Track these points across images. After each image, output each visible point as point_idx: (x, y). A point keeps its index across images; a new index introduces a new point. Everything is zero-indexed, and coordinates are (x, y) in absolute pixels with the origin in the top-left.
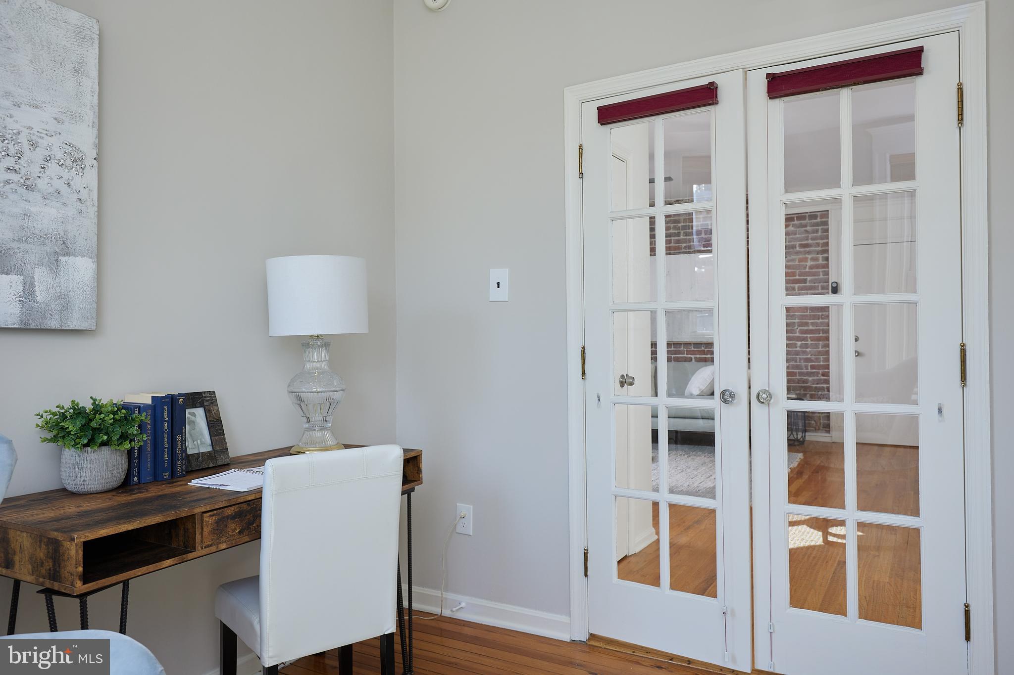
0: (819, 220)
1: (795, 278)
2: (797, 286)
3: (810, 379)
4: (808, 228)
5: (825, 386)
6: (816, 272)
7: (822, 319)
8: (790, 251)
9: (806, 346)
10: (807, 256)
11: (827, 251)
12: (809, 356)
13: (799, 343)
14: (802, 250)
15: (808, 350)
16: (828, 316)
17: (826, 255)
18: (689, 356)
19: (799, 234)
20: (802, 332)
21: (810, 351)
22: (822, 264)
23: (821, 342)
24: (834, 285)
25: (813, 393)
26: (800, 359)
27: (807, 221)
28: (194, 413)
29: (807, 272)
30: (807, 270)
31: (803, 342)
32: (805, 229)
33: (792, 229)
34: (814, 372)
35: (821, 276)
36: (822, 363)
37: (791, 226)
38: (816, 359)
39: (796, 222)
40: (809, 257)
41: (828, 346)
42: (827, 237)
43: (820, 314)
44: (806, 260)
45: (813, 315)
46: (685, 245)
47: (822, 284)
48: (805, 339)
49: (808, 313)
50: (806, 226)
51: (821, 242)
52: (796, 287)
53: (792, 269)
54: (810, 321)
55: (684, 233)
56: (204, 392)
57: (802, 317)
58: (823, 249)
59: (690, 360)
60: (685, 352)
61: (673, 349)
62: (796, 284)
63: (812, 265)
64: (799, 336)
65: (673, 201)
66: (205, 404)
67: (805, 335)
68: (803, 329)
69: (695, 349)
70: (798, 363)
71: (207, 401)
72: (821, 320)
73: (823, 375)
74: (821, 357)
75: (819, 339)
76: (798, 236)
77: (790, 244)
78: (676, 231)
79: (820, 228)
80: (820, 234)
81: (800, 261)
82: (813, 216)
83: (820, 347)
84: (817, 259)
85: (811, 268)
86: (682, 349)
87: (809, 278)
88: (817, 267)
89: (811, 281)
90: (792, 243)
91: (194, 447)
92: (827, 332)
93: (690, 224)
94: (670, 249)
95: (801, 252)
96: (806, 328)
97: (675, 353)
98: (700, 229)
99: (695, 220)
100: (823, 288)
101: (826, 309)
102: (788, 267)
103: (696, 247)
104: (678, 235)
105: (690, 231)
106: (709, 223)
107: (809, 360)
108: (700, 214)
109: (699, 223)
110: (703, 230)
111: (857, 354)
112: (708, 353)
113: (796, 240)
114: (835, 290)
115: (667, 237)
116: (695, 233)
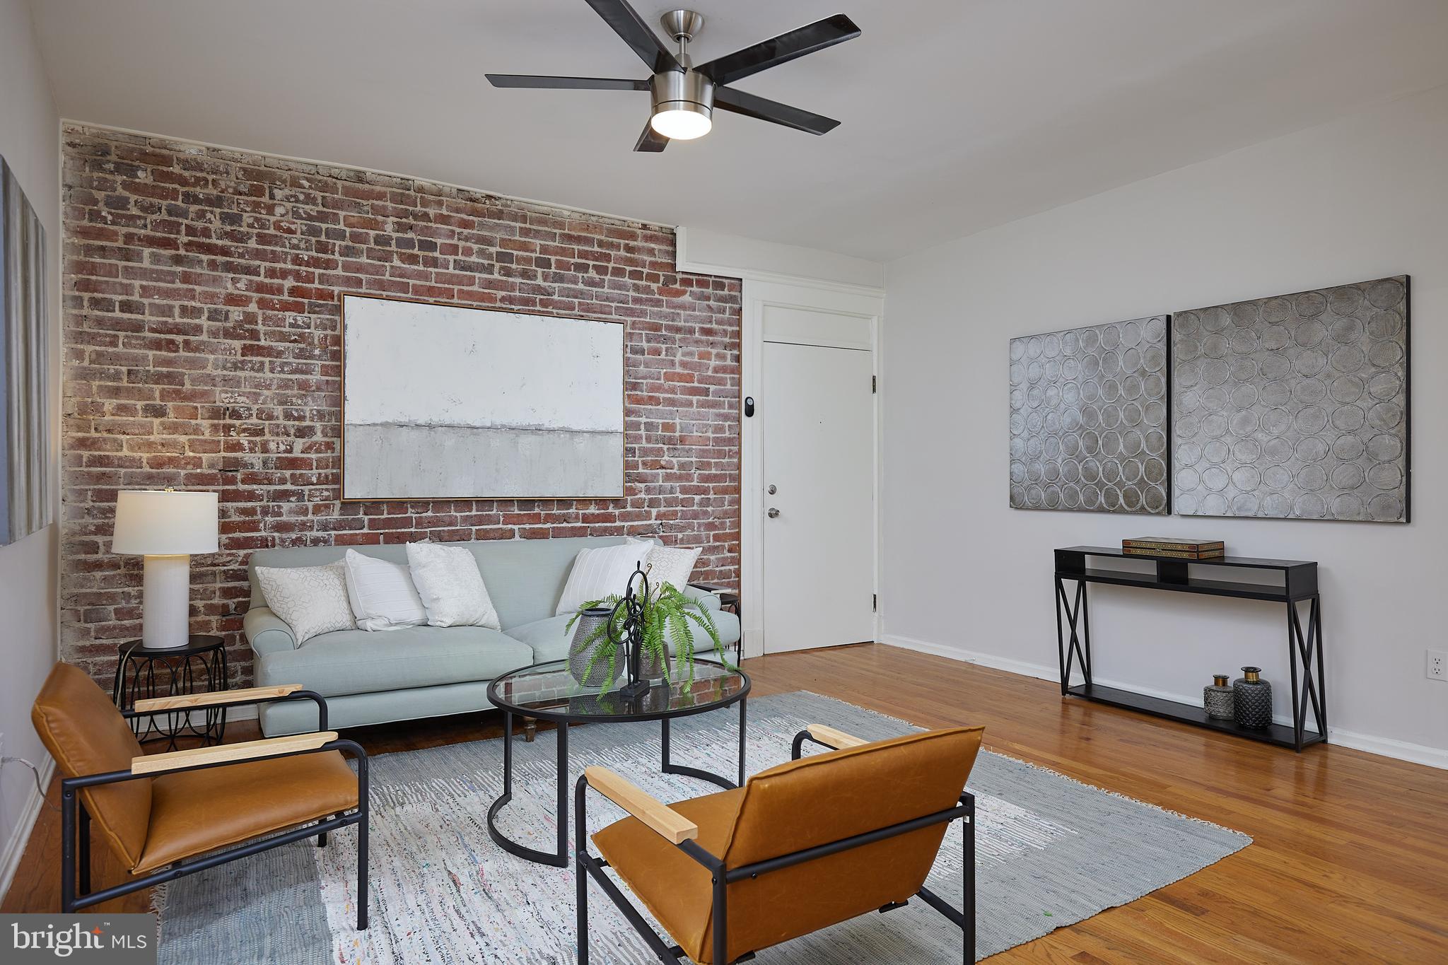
0: (726, 292)
2: (695, 399)
3: (713, 558)
6: (722, 379)
7: (730, 457)
8: (688, 338)
9: (707, 503)
10: (709, 349)
11: (739, 346)
13: (697, 498)
14: (704, 338)
15: (710, 509)
16: (740, 453)
17: (736, 352)
18: (510, 526)
19: (699, 310)
20: (701, 479)
21: (713, 511)
22: (730, 365)
23: (727, 496)
24: (750, 403)
27: (710, 290)
29: (710, 377)
30: (710, 373)
31: (703, 496)
32: (708, 303)
33: (690, 299)
34: (718, 547)
35: (731, 387)
36: (728, 531)
37: (688, 293)
38: (721, 524)
39: (695, 289)
40: (714, 351)
41: (739, 502)
42: (739, 323)
43: (727, 448)
44: (707, 356)
45: (717, 450)
46: (504, 293)
47: (729, 399)
48: (705, 491)
49: (710, 447)
50: (708, 298)
51: (730, 329)
52: (695, 402)
54: (713, 461)
55: (501, 268)
57: (703, 453)
58: (733, 342)
59: (511, 534)
60: (502, 519)
61: (474, 513)
62: (695, 395)
63: (718, 366)
64: (697, 486)
65: (478, 196)
67: (706, 485)
68: (705, 474)
69: (522, 512)
72: (729, 460)
73: (730, 551)
74: (728, 520)
75: (725, 491)
76: (697, 313)
77: (687, 324)
78: (485, 262)
79: (728, 305)
80: (727, 315)
81: (701, 356)
82: (719, 283)
83: (726, 503)
84: (725, 357)
85: (716, 370)
86: (494, 512)
87: (712, 388)
88: (724, 369)
89: (716, 393)
90: (690, 324)
92: (738, 478)
93: (515, 253)
94: (470, 295)
95: (702, 342)
96: (707, 472)
97: (480, 520)
98: (534, 268)
99: (524, 247)
100: (731, 407)
101: (737, 440)
102: (684, 365)
103: (526, 302)
104: (489, 269)
105: (514, 266)
106: (553, 259)
107: (711, 526)
108: (535, 237)
109: (533, 255)
110: (540, 270)
111: (774, 514)
112: (549, 518)
113: (695, 318)
114: (750, 411)
115: (463, 269)
116: (525, 274)
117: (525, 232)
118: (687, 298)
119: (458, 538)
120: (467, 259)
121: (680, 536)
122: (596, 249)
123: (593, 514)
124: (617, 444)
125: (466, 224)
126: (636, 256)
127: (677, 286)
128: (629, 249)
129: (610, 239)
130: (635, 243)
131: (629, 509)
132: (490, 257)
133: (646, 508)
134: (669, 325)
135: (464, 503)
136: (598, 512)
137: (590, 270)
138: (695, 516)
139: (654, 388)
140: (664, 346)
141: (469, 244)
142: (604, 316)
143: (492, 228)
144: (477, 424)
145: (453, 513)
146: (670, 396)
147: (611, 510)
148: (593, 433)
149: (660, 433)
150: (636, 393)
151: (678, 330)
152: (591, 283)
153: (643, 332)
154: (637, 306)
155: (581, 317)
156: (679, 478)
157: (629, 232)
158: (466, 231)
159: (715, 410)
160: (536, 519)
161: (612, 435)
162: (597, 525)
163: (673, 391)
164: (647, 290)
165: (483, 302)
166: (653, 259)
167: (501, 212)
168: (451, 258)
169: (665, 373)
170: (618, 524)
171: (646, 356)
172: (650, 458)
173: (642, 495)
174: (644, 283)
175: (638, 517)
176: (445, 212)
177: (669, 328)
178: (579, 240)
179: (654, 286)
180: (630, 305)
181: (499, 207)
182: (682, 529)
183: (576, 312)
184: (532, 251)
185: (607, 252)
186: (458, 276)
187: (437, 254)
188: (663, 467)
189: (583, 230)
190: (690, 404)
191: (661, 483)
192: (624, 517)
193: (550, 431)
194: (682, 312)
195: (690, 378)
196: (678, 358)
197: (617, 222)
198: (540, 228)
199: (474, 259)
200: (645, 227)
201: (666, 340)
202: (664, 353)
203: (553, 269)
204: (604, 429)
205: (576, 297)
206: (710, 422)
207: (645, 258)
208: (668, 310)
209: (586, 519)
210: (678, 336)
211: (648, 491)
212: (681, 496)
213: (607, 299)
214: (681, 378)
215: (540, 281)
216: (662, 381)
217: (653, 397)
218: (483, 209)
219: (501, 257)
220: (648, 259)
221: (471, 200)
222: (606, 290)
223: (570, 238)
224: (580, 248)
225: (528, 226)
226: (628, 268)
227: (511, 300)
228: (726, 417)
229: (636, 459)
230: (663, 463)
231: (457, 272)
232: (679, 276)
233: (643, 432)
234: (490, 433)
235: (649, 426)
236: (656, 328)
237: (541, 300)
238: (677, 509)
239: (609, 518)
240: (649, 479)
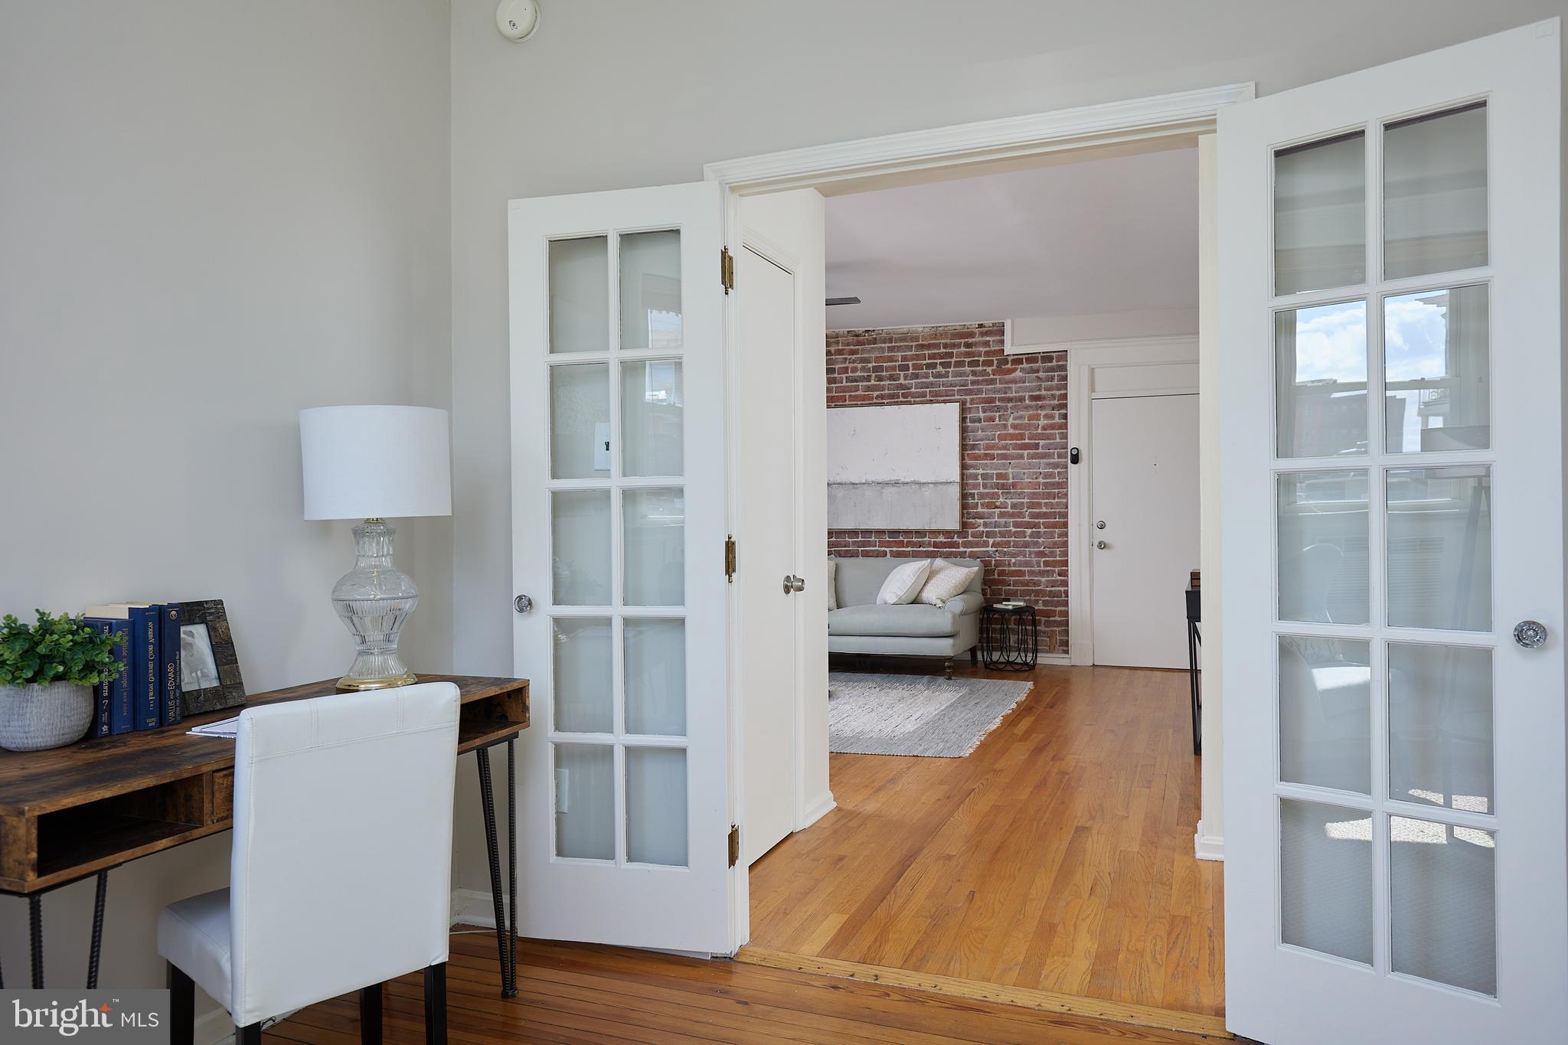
0: (1054, 363)
1: (1023, 441)
2: (1026, 452)
3: (1043, 579)
4: (1041, 374)
5: (1062, 589)
6: (1051, 434)
7: (1059, 498)
8: (1018, 405)
9: (1038, 535)
10: (1039, 412)
11: (1065, 406)
12: (1042, 549)
13: (1029, 531)
14: (1034, 403)
15: (1040, 540)
16: (1066, 495)
17: (1063, 411)
18: (883, 549)
19: (1029, 382)
20: (1032, 516)
21: (1043, 542)
22: (1058, 423)
23: (1057, 530)
24: (1075, 452)
25: (1047, 598)
26: (1030, 552)
27: (1039, 364)
28: (191, 632)
29: (1040, 433)
30: (1039, 431)
31: (1034, 530)
32: (1037, 374)
33: (1021, 374)
34: (1048, 571)
35: (1058, 440)
36: (1058, 558)
37: (1019, 370)
38: (1051, 552)
39: (1025, 365)
40: (1043, 413)
41: (1066, 535)
42: (1065, 387)
43: (1056, 491)
44: (1037, 417)
45: (1047, 492)
46: (877, 393)
47: (1056, 450)
48: (1036, 526)
49: (1041, 490)
50: (1037, 371)
51: (1058, 393)
52: (1026, 455)
53: (1020, 429)
54: (1043, 501)
55: (876, 376)
56: (207, 602)
57: (1034, 495)
58: (1060, 404)
59: (885, 554)
60: (878, 543)
61: (860, 539)
62: (1026, 450)
63: (1046, 424)
64: (1029, 522)
65: (861, 332)
66: (208, 618)
67: (1037, 521)
68: (1035, 512)
69: (891, 539)
70: (1028, 559)
71: (211, 614)
72: (1057, 500)
73: (1060, 575)
74: (1056, 550)
75: (1054, 526)
76: (1027, 384)
77: (1017, 395)
78: (866, 374)
79: (1056, 374)
80: (1056, 382)
81: (1031, 418)
82: (1047, 357)
83: (1056, 536)
84: (1052, 417)
85: (1044, 428)
86: (873, 539)
87: (1042, 442)
88: (1052, 427)
89: (1044, 447)
90: (1020, 394)
91: (191, 680)
92: (1065, 515)
93: (885, 364)
94: (856, 398)
95: (1031, 407)
96: (1038, 510)
97: (864, 544)
98: (898, 372)
99: (891, 359)
100: (1060, 456)
101: (1064, 485)
102: (1014, 427)
103: (892, 396)
104: (868, 379)
105: (884, 374)
106: (910, 363)
107: (1041, 554)
108: (898, 351)
109: (897, 364)
110: (902, 373)
111: (1102, 546)
112: (909, 544)
113: (1025, 389)
114: (1075, 459)
115: (852, 381)
116: (892, 378)
117: (891, 349)
118: (1018, 374)
119: (850, 555)
120: (854, 374)
121: (1013, 560)
122: (942, 350)
123: (941, 542)
124: (955, 491)
125: (853, 352)
126: (974, 349)
127: (1009, 366)
128: (968, 345)
129: (953, 341)
130: (974, 340)
131: (970, 539)
132: (868, 370)
133: (985, 539)
134: (1001, 397)
135: (854, 533)
136: (945, 540)
137: (938, 366)
138: (1026, 545)
139: (988, 447)
140: (997, 414)
141: (855, 365)
142: (948, 398)
143: (869, 351)
144: (857, 482)
145: (847, 539)
146: (1003, 452)
147: (955, 539)
148: (936, 483)
149: (995, 481)
150: (974, 452)
151: (1010, 400)
152: (939, 375)
153: (980, 406)
154: (975, 387)
155: (931, 402)
156: (1012, 515)
157: (966, 333)
158: (853, 357)
159: (1045, 461)
160: (901, 544)
161: (951, 485)
162: (945, 550)
163: (1005, 448)
164: (984, 373)
165: (866, 401)
166: (987, 349)
167: (875, 339)
168: (844, 376)
169: (999, 435)
170: (962, 549)
171: (983, 423)
172: (986, 501)
173: (981, 529)
174: (980, 368)
175: (977, 545)
176: (840, 348)
177: (1001, 400)
178: (929, 346)
179: (989, 369)
180: (970, 387)
181: (874, 336)
182: (1014, 555)
183: (928, 398)
184: (896, 362)
185: (950, 351)
186: (848, 386)
187: (836, 375)
188: (996, 507)
189: (932, 339)
190: (1021, 457)
191: (996, 519)
192: (966, 545)
193: (904, 483)
194: (1014, 385)
195: (1022, 437)
196: (1011, 421)
197: (958, 328)
198: (902, 344)
199: (859, 374)
200: (981, 326)
201: (999, 409)
202: (997, 419)
203: (911, 371)
204: (944, 481)
205: (928, 388)
206: (1041, 470)
207: (981, 349)
208: (1001, 386)
209: (935, 545)
210: (1010, 405)
211: (985, 525)
212: (1014, 530)
213: (951, 385)
214: (1012, 437)
215: (902, 381)
216: (997, 441)
217: (988, 453)
218: (864, 340)
219: (876, 369)
220: (983, 349)
221: (856, 336)
222: (950, 379)
223: (922, 347)
224: (930, 352)
225: (893, 344)
226: (967, 360)
227: (882, 397)
228: (1056, 466)
229: (976, 501)
230: (998, 504)
231: (848, 384)
232: (1010, 358)
233: (980, 481)
234: (865, 487)
235: (985, 476)
236: (991, 401)
237: (902, 393)
238: (1010, 539)
239: (955, 545)
240: (986, 516)
